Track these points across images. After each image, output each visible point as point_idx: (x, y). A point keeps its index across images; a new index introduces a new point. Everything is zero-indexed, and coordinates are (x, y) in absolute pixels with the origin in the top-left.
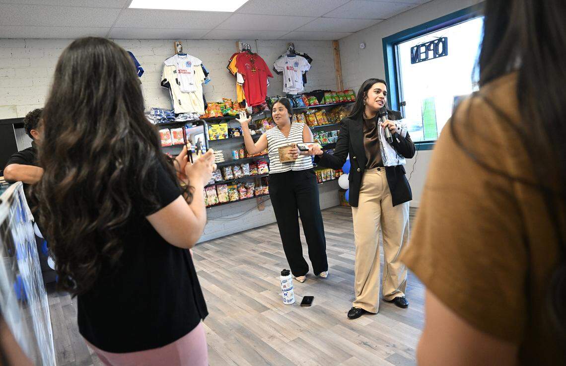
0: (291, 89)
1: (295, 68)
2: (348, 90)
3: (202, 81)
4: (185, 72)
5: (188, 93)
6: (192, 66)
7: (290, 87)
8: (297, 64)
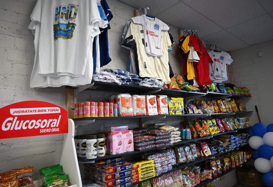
0: (217, 78)
1: (221, 61)
2: (245, 88)
3: (169, 47)
4: (152, 34)
5: (154, 57)
6: (160, 30)
7: (217, 76)
8: (222, 58)
